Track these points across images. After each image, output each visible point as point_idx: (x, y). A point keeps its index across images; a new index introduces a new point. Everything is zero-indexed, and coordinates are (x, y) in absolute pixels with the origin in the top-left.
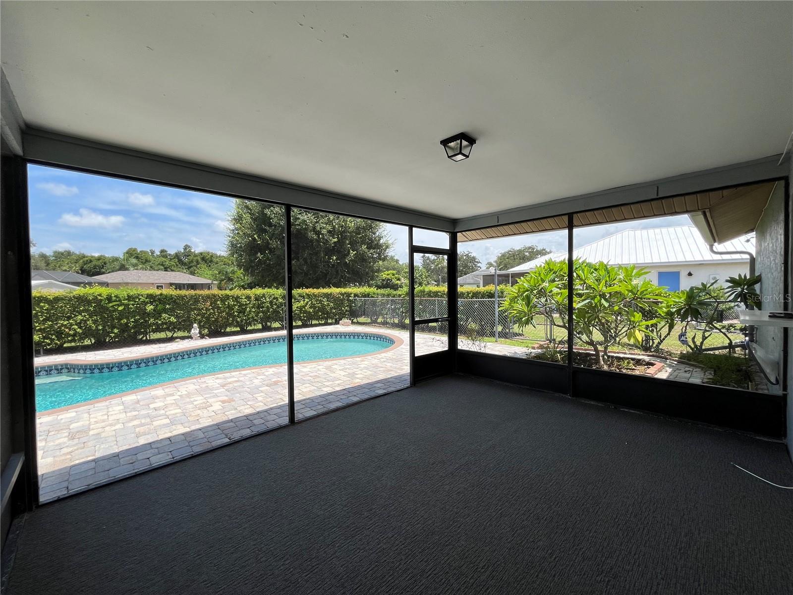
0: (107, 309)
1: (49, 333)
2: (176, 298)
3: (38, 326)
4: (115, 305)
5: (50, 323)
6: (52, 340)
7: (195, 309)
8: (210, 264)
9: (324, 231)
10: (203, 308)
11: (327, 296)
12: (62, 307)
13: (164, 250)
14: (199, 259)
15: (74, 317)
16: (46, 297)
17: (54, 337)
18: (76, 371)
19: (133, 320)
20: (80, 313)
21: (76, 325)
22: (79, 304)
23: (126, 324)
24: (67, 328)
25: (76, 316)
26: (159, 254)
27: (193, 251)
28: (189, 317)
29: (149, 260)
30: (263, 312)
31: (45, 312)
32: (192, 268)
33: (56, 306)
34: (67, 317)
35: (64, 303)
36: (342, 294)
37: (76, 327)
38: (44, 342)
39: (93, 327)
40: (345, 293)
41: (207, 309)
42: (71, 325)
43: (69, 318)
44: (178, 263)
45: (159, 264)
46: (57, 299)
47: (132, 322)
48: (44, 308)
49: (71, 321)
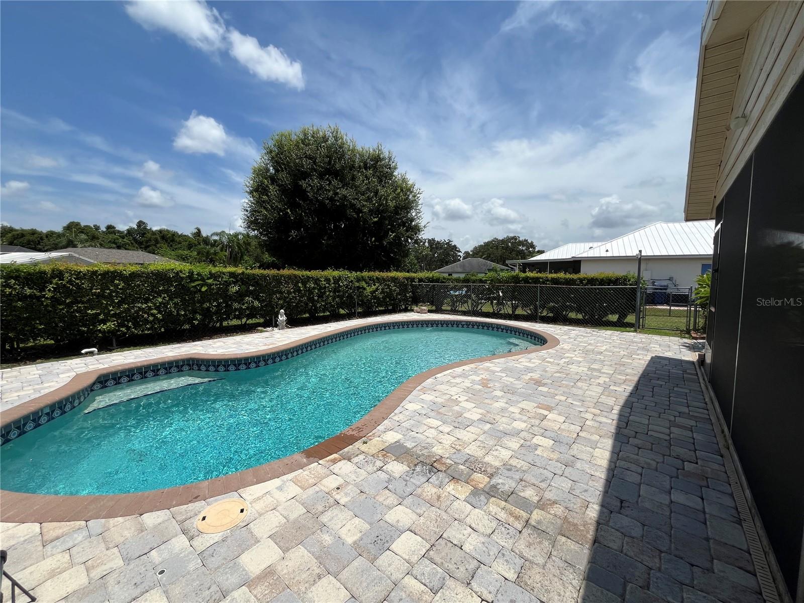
0: (189, 289)
1: (124, 319)
2: (258, 278)
3: (112, 310)
4: (198, 285)
5: (126, 306)
6: (128, 328)
7: (277, 292)
8: (171, 243)
9: (366, 210)
10: (284, 291)
11: (394, 279)
12: (139, 285)
13: (111, 225)
14: (159, 238)
15: (153, 299)
16: (121, 272)
17: (130, 324)
18: (203, 368)
19: (215, 304)
20: (159, 294)
21: (155, 309)
22: (158, 282)
23: (208, 308)
24: (145, 313)
25: (154, 297)
26: (105, 230)
27: (148, 228)
28: (270, 301)
29: (96, 236)
30: (338, 296)
31: (121, 291)
32: (150, 248)
33: (133, 285)
34: (144, 299)
35: (141, 281)
36: (407, 279)
37: (155, 311)
38: (119, 331)
39: (174, 311)
40: (409, 278)
41: (289, 293)
42: (150, 308)
43: (147, 300)
44: (133, 242)
45: (110, 242)
46: (134, 276)
47: (215, 306)
48: (120, 287)
49: (150, 304)
